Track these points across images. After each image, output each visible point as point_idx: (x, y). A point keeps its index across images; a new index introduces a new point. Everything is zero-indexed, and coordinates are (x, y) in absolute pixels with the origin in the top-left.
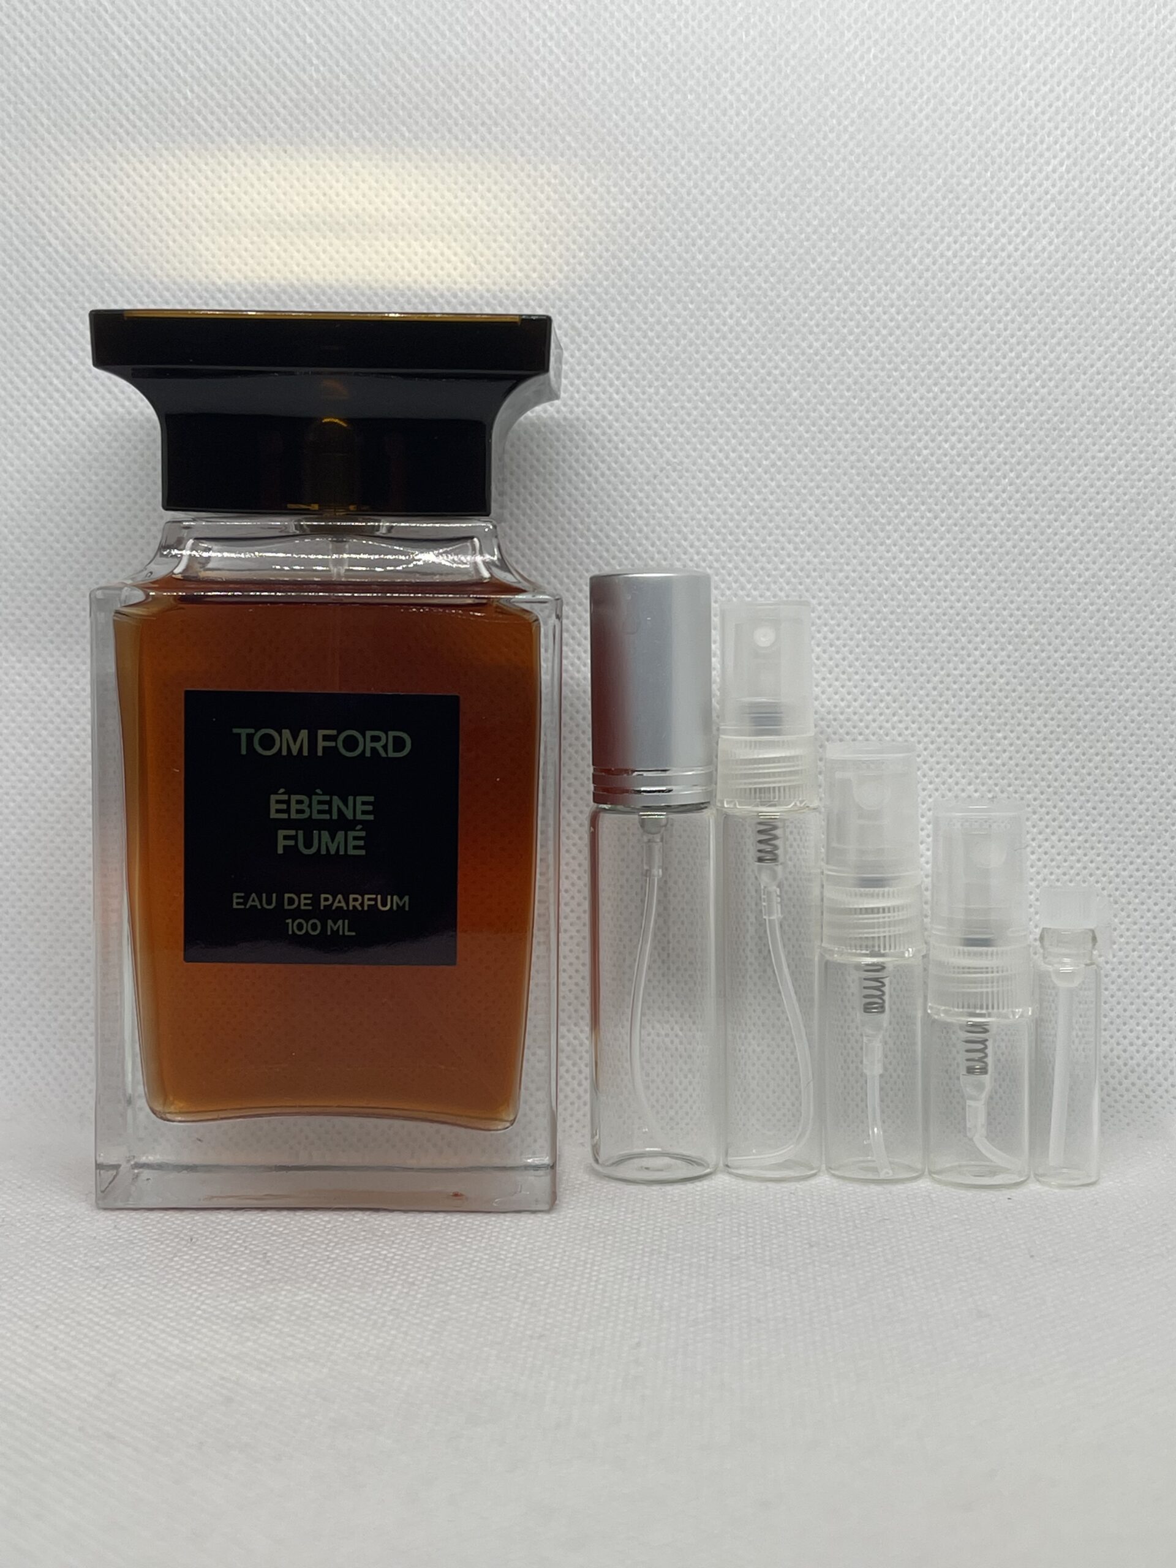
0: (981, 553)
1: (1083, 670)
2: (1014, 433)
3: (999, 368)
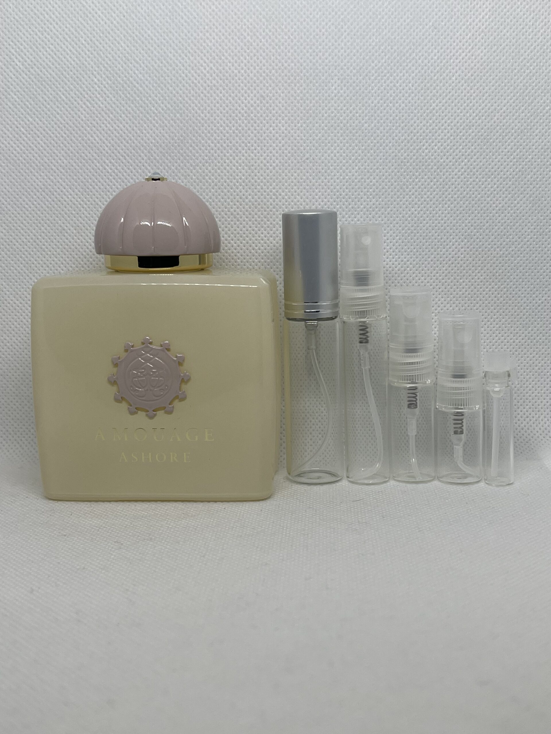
0: (452, 197)
1: (498, 249)
2: (467, 141)
3: (459, 111)
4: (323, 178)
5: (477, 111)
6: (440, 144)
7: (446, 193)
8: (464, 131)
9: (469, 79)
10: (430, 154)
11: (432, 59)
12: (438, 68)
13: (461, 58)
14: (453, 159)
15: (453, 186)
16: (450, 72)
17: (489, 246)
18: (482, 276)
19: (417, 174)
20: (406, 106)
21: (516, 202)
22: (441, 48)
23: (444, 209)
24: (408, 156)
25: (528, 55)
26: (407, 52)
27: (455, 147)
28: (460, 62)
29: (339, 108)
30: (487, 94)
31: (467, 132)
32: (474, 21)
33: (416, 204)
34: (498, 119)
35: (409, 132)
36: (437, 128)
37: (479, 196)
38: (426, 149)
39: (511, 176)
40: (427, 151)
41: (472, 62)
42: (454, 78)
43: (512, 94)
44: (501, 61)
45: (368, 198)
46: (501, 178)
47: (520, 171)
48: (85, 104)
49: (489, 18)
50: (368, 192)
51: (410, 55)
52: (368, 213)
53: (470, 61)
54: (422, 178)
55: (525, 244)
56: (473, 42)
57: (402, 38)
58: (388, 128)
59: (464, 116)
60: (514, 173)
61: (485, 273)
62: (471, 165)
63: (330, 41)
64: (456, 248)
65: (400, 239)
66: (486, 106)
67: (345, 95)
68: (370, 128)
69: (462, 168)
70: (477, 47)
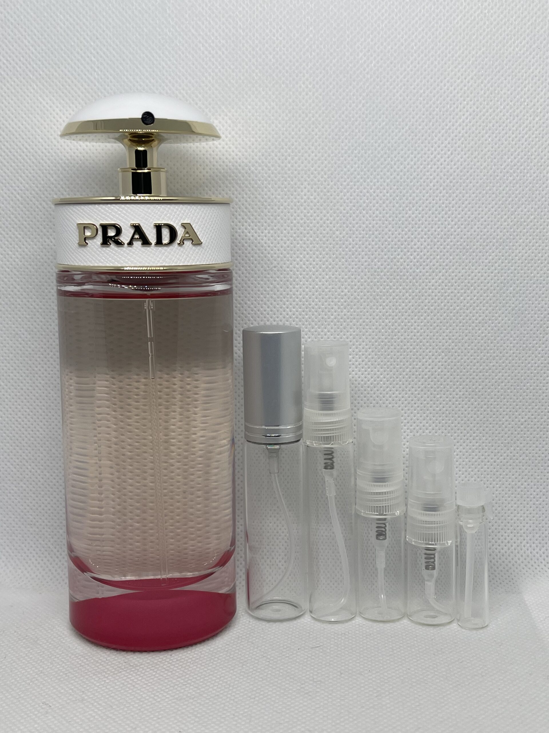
4: (291, 286)
5: (456, 220)
6: (415, 254)
7: (423, 305)
8: (442, 240)
9: (447, 186)
10: (405, 264)
11: (408, 164)
12: (415, 174)
13: (439, 163)
14: (430, 269)
15: (430, 298)
16: (428, 179)
17: (468, 361)
18: (460, 391)
19: (391, 284)
20: (380, 213)
21: (497, 315)
22: (418, 153)
23: (420, 321)
24: (382, 265)
25: (511, 162)
26: (382, 156)
27: (432, 257)
28: (438, 168)
29: (309, 215)
30: (467, 202)
31: (445, 242)
32: (453, 125)
33: (390, 315)
34: (478, 228)
35: (383, 240)
36: (413, 236)
37: (458, 308)
38: (401, 258)
39: (492, 288)
40: (402, 260)
41: (451, 168)
42: (432, 185)
43: (494, 202)
44: (482, 167)
45: (339, 308)
46: (481, 289)
47: (501, 283)
48: (41, 204)
49: (470, 122)
50: (339, 302)
51: (385, 160)
52: (339, 323)
53: (449, 167)
54: (397, 289)
55: (507, 359)
56: (452, 147)
57: (376, 143)
58: (361, 236)
59: (442, 224)
60: (496, 285)
61: (463, 388)
62: (450, 276)
63: (300, 145)
64: (433, 362)
65: (373, 352)
66: (466, 214)
67: (315, 201)
68: (341, 236)
69: (440, 279)
70: (457, 152)
